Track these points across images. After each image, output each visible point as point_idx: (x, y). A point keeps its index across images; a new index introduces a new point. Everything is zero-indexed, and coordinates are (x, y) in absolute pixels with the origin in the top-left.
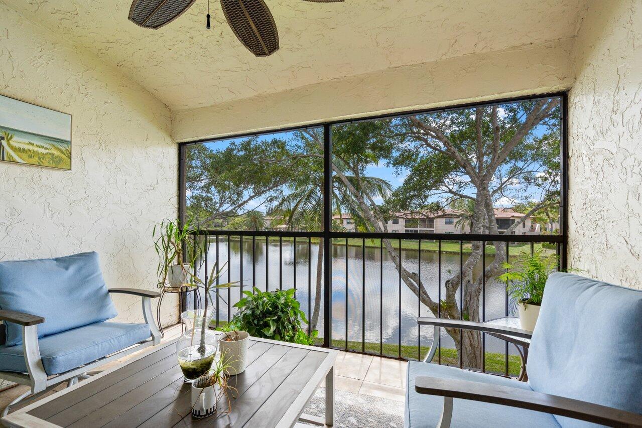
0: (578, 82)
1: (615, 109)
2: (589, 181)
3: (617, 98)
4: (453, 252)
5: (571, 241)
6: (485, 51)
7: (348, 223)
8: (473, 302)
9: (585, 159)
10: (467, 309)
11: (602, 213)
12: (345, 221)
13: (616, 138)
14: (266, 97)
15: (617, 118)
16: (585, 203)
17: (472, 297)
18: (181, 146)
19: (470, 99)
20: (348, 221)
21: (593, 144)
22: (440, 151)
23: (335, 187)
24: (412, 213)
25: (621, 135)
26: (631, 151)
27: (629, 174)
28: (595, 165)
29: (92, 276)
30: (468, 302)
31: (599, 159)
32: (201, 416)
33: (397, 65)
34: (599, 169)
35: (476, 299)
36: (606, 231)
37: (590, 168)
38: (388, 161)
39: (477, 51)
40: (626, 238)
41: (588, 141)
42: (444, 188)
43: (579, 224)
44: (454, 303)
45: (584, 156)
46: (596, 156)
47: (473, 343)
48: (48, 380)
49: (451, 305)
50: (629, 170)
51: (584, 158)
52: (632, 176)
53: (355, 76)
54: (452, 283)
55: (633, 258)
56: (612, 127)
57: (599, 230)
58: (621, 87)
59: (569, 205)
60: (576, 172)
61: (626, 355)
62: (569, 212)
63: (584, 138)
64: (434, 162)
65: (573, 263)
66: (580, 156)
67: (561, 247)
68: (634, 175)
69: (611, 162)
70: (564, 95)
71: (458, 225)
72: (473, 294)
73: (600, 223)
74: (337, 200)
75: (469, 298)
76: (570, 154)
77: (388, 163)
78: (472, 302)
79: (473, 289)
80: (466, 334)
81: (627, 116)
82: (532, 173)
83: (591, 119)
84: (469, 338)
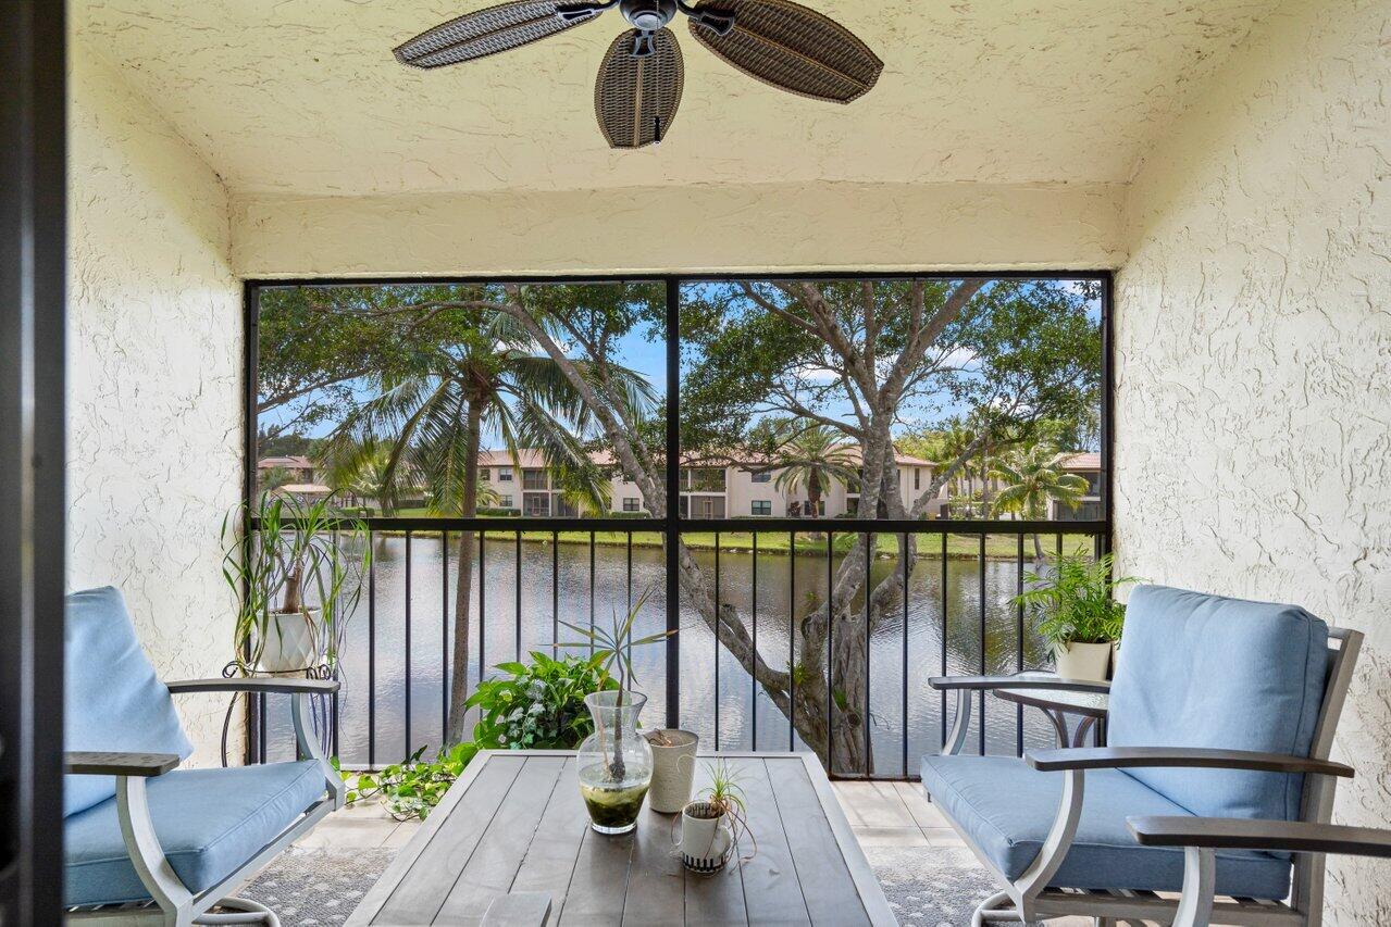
0: (1133, 261)
1: (1198, 326)
2: (1153, 432)
3: (1201, 309)
4: (771, 550)
5: (1118, 530)
6: (990, 181)
7: (503, 478)
8: (855, 665)
9: (1146, 396)
10: (840, 679)
11: (1175, 487)
12: (494, 474)
13: (1199, 372)
14: (525, 198)
15: (1201, 340)
16: (1145, 469)
17: (852, 653)
18: (251, 288)
19: (964, 266)
20: (503, 473)
21: (1161, 373)
22: (772, 308)
23: (503, 384)
24: (707, 458)
25: (1207, 367)
26: (1223, 397)
27: (1219, 430)
28: (1164, 407)
29: (126, 655)
30: (844, 665)
31: (1170, 400)
32: (714, 869)
33: (834, 179)
34: (1170, 415)
35: (859, 655)
36: (1182, 516)
37: (1155, 411)
38: (652, 326)
39: (981, 180)
40: (1215, 528)
41: (1152, 367)
42: (777, 399)
43: (1135, 502)
44: (819, 670)
45: (1143, 389)
46: (1165, 392)
47: (855, 755)
48: (195, 901)
49: (811, 673)
50: (1218, 424)
51: (1144, 392)
52: (1224, 435)
53: (743, 185)
54: (815, 623)
55: (1225, 560)
56: (1191, 352)
57: (1170, 513)
58: (1207, 295)
59: (1116, 468)
60: (1129, 415)
61: (1267, 686)
62: (1116, 481)
63: (1145, 359)
64: (759, 335)
65: (1123, 569)
66: (1137, 387)
67: (1103, 541)
68: (1227, 434)
69: (1191, 407)
70: (1107, 277)
71: (782, 483)
72: (853, 644)
73: (1171, 502)
74: (503, 418)
75: (844, 656)
76: (1118, 382)
77: (652, 333)
78: (851, 662)
79: (854, 633)
80: (842, 736)
81: (1217, 339)
82: (953, 372)
83: (1157, 331)
84: (849, 746)
